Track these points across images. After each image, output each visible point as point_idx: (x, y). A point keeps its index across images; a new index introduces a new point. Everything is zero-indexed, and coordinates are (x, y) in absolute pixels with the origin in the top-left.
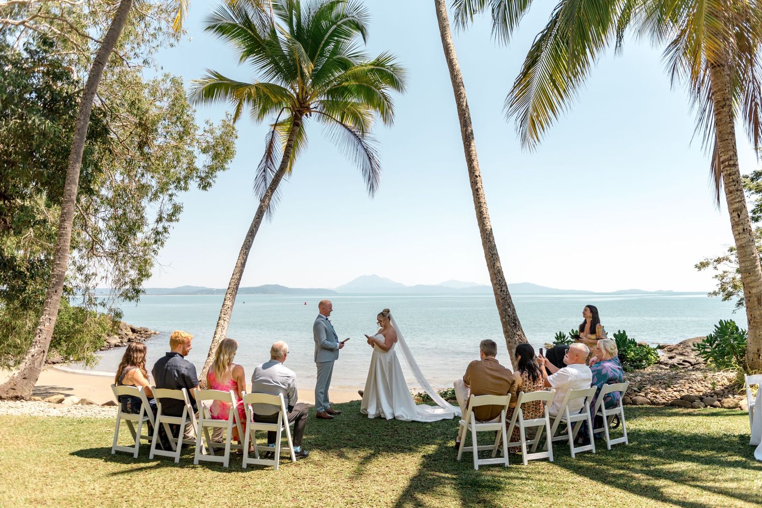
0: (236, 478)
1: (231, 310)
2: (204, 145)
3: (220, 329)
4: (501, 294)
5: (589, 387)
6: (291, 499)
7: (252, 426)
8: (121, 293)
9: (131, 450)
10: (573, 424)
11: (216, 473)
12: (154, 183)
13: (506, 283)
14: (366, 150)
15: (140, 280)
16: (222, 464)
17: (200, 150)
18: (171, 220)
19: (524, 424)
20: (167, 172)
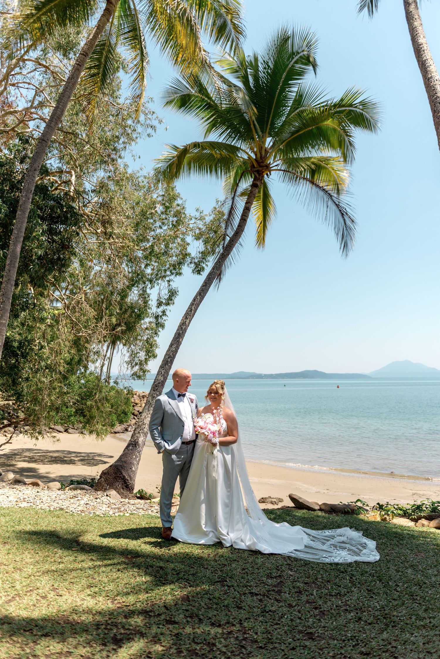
2: (197, 231)
15: (147, 361)
17: (194, 238)
18: (168, 304)
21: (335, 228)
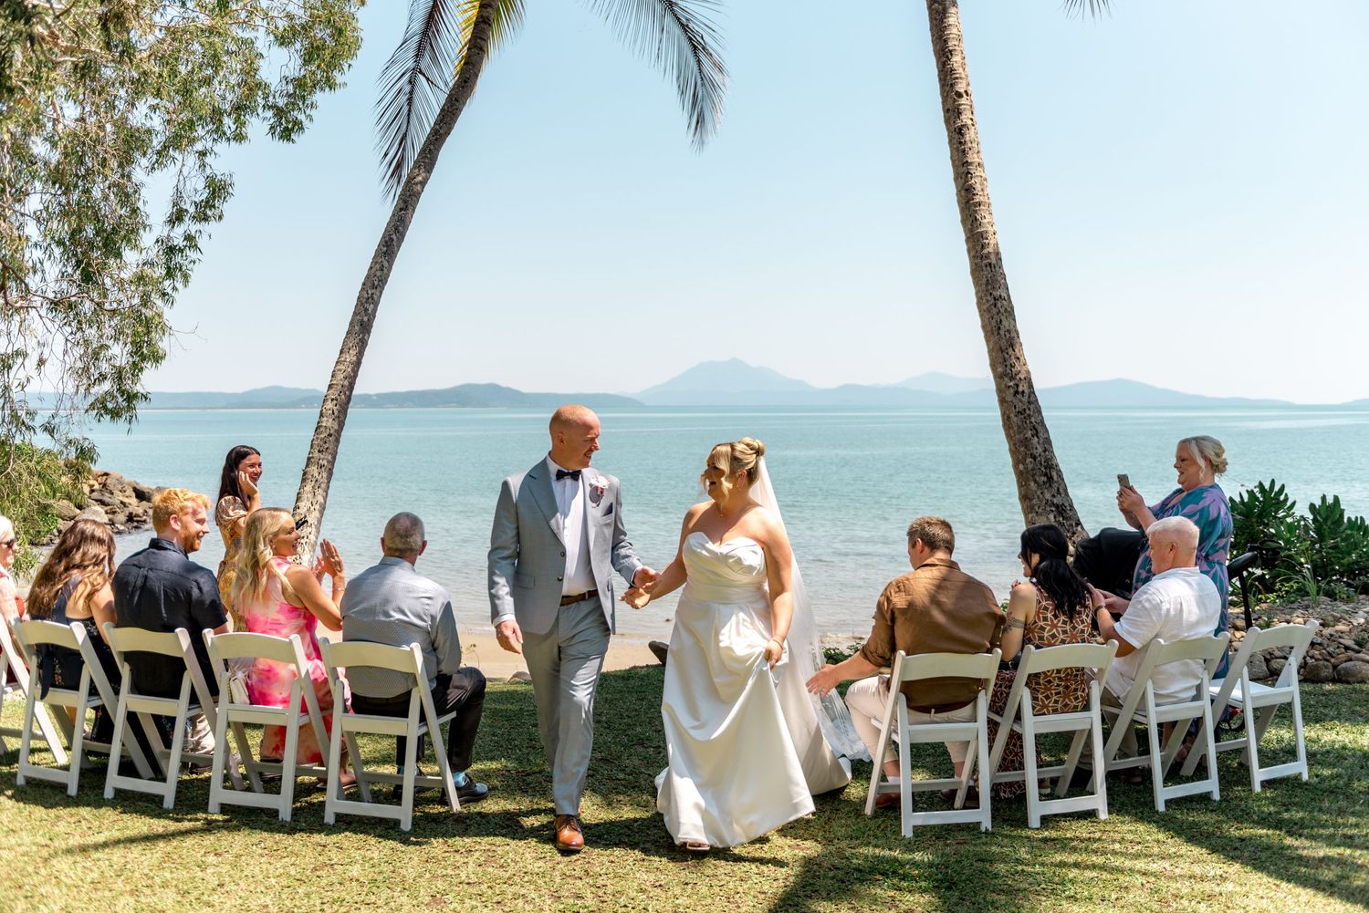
0: (304, 847)
1: (337, 441)
2: (282, 24)
3: (308, 488)
4: (1015, 401)
5: (1212, 635)
6: (428, 899)
7: (345, 722)
8: (91, 399)
9: (60, 777)
10: (1166, 729)
11: (258, 836)
12: (156, 122)
13: (1028, 372)
14: (684, 28)
15: (136, 368)
16: (274, 813)
17: (272, 37)
18: (206, 219)
19: (1032, 726)
20: (186, 91)
21: (678, 78)
